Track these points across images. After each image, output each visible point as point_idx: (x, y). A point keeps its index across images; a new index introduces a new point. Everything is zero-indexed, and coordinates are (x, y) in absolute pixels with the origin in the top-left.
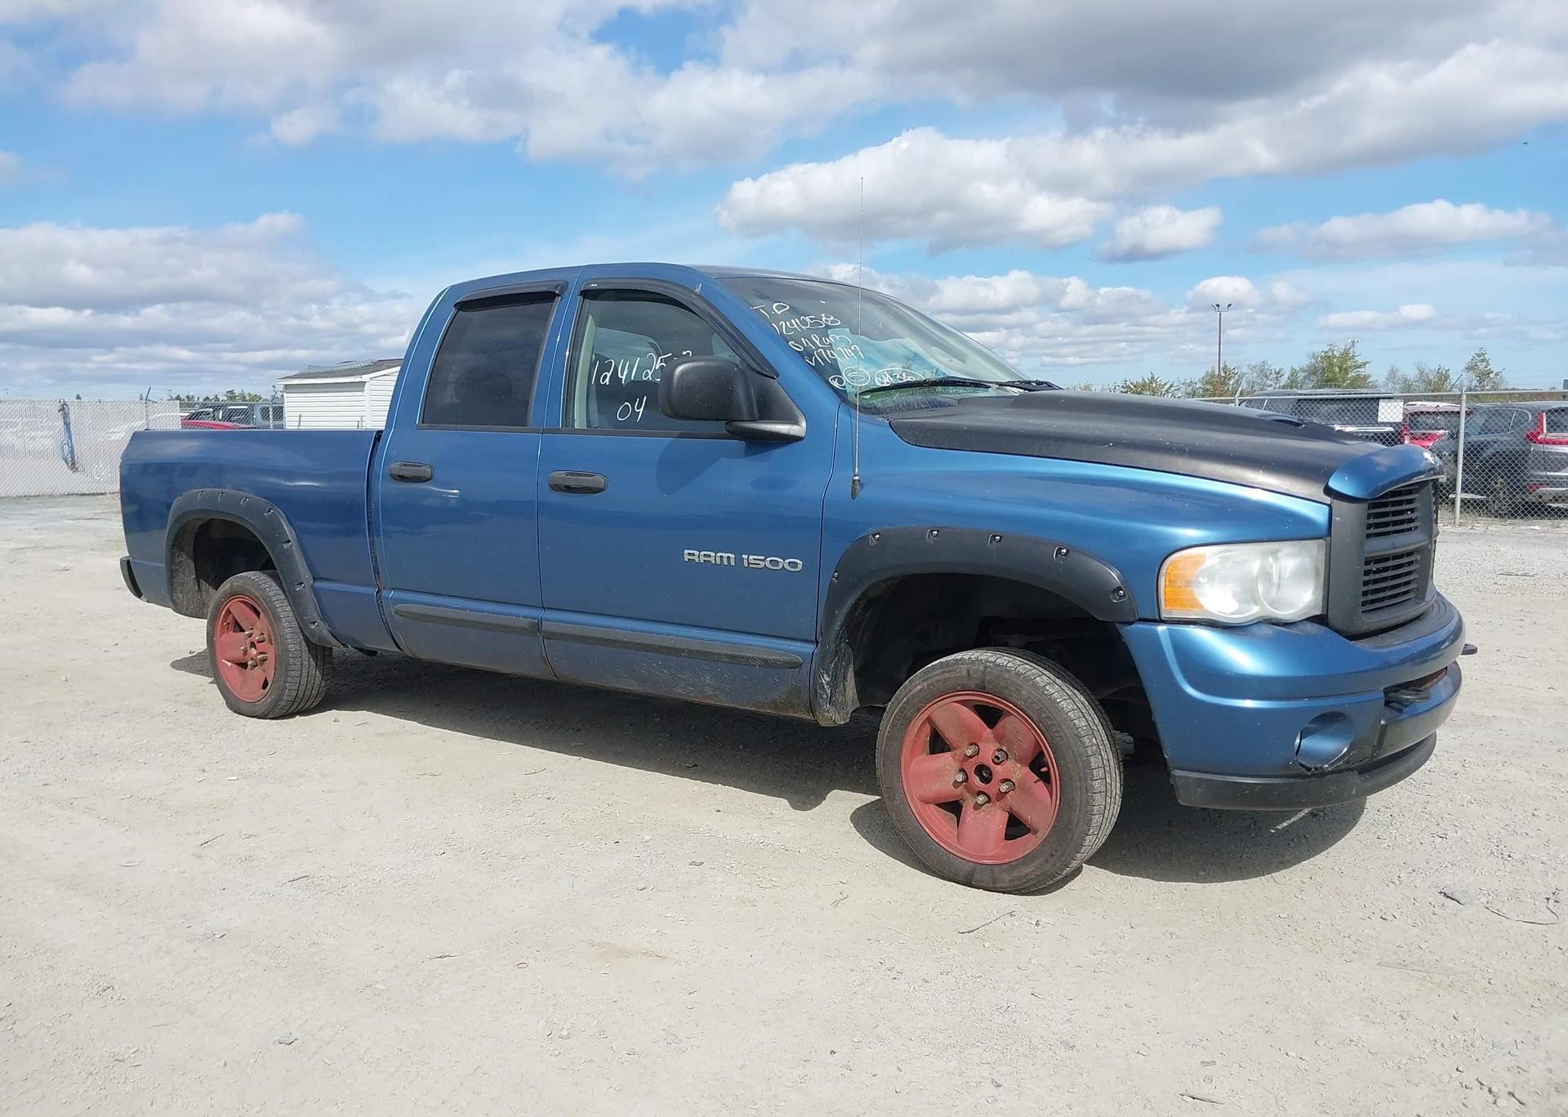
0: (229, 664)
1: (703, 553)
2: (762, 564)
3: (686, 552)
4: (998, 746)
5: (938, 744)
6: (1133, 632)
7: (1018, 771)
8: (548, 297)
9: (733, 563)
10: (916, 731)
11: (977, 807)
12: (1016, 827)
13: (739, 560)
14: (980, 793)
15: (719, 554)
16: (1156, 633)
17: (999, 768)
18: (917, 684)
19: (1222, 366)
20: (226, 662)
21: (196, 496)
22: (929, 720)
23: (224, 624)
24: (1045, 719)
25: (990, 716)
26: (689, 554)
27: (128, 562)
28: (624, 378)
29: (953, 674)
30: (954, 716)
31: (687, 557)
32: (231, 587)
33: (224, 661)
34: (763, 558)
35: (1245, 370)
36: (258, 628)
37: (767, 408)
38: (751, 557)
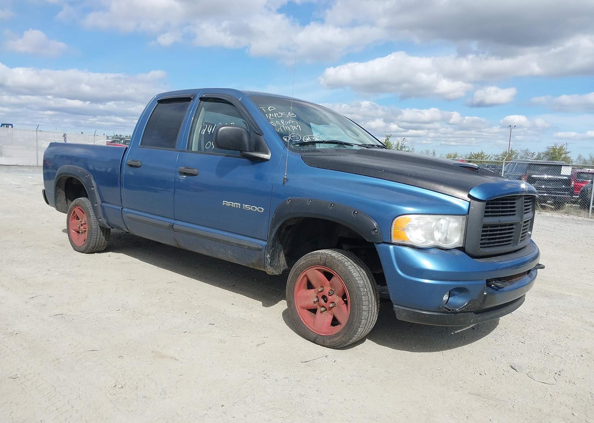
0: (74, 231)
1: (229, 202)
2: (250, 209)
3: (224, 201)
4: (331, 288)
5: (310, 286)
6: (379, 247)
7: (337, 299)
8: (188, 99)
9: (239, 207)
10: (301, 280)
11: (321, 312)
12: (335, 322)
13: (242, 206)
14: (323, 306)
15: (235, 203)
16: (389, 248)
17: (330, 297)
18: (302, 261)
19: (510, 149)
20: (73, 231)
21: (65, 168)
22: (306, 275)
23: (73, 217)
24: (347, 279)
25: (329, 276)
26: (225, 202)
27: (44, 191)
28: (210, 132)
29: (315, 258)
30: (315, 275)
31: (224, 204)
32: (75, 202)
33: (72, 230)
34: (250, 206)
35: (519, 152)
36: (84, 219)
37: (258, 147)
38: (246, 205)
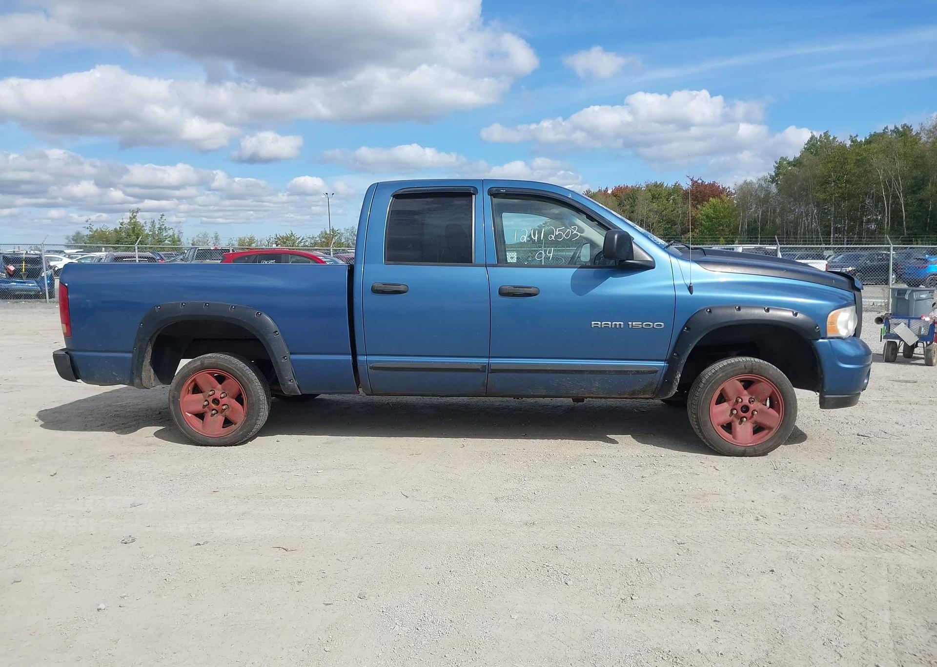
0: (190, 415)
3: (593, 323)
4: (750, 396)
5: (721, 399)
6: (817, 342)
7: (759, 406)
11: (740, 423)
12: (758, 428)
13: (626, 325)
14: (743, 417)
17: (752, 405)
19: (331, 228)
20: (188, 414)
22: (722, 389)
23: (189, 389)
25: (748, 384)
26: (594, 324)
28: (536, 238)
29: (737, 368)
30: (733, 386)
33: (186, 413)
34: (641, 323)
35: (343, 231)
36: (219, 389)
38: (634, 323)
